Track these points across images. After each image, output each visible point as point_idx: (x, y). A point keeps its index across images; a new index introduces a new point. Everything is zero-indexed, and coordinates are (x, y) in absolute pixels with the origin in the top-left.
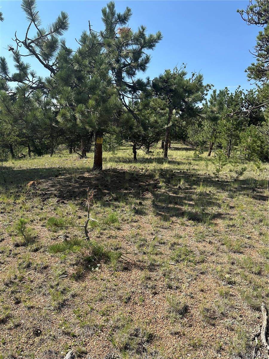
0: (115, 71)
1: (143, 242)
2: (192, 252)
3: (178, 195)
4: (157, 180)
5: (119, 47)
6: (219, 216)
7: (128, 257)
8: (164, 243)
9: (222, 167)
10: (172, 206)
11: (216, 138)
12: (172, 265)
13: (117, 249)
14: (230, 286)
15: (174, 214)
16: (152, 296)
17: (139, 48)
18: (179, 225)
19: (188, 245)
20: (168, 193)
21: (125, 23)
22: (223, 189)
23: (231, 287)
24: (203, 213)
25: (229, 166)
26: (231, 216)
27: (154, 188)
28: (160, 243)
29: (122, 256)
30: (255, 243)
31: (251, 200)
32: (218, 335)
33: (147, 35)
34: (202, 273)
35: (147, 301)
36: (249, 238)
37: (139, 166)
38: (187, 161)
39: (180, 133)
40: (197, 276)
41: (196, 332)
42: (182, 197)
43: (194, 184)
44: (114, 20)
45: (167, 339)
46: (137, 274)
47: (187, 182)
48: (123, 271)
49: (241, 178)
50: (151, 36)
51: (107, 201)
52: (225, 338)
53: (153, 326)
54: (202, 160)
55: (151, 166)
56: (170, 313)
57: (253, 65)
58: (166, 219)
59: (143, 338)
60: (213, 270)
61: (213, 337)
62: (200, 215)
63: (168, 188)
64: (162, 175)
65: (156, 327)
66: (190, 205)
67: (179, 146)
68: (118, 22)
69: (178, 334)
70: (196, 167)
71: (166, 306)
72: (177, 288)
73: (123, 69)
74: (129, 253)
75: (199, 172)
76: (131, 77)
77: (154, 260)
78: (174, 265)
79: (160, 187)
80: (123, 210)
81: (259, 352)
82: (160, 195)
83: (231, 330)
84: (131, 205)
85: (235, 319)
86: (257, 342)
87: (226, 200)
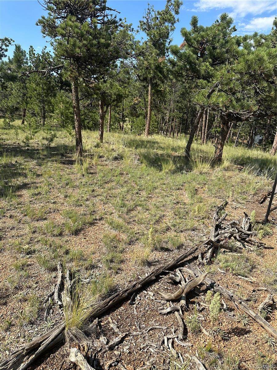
6: (25, 186)
9: (34, 135)
11: (27, 104)
14: (28, 256)
23: (30, 257)
24: (5, 187)
25: (42, 134)
26: (38, 185)
30: (60, 206)
31: (60, 165)
32: (9, 313)
36: (54, 203)
52: (17, 312)
60: (11, 246)
70: (4, 137)
75: (7, 142)
81: (51, 311)
83: (24, 302)
85: (30, 288)
86: (50, 302)
87: (33, 168)
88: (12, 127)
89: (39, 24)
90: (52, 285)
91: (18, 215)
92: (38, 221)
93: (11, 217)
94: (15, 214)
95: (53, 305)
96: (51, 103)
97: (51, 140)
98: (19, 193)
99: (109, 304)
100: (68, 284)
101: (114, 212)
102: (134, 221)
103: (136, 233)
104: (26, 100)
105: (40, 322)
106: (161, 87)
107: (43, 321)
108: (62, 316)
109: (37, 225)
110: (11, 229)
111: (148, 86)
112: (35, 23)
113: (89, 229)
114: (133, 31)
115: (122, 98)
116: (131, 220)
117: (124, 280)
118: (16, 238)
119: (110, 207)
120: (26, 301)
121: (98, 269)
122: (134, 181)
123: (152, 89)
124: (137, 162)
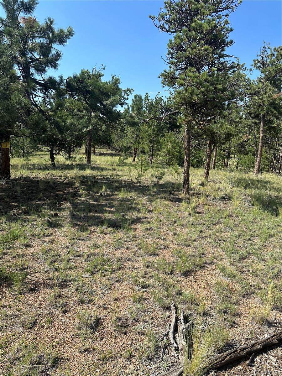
0: (21, 66)
1: (55, 258)
2: (108, 260)
3: (99, 202)
4: (77, 187)
5: (24, 38)
6: (138, 220)
7: (36, 276)
8: (80, 256)
9: (144, 172)
10: (91, 214)
11: (139, 144)
12: (86, 277)
13: (24, 268)
14: (143, 290)
15: (93, 223)
16: (61, 315)
17: (46, 42)
18: (98, 234)
19: (106, 254)
20: (89, 201)
21: (30, 12)
22: (144, 194)
23: (145, 291)
24: (122, 219)
25: (151, 171)
26: (149, 220)
27: (73, 197)
28: (75, 256)
29: (28, 277)
30: (169, 243)
31: (168, 202)
32: (129, 343)
33: (56, 28)
34: (117, 281)
35: (55, 322)
36: (164, 239)
37: (57, 173)
38: (110, 167)
39: (104, 138)
40: (112, 285)
41: (107, 344)
42: (103, 204)
43: (116, 190)
44: (16, 7)
45: (75, 359)
46: (46, 294)
47: (109, 188)
48: (29, 293)
49: (161, 182)
50: (61, 31)
51: (15, 215)
52: (136, 344)
53: (60, 348)
54: (126, 166)
55: (71, 173)
56: (80, 330)
57: (165, 71)
58: (83, 229)
59: (47, 364)
60: (128, 277)
61: (124, 346)
62: (120, 222)
63: (89, 196)
64: (83, 182)
65: (64, 349)
66: (110, 212)
67: (104, 151)
68: (21, 10)
69: (88, 351)
70: (120, 173)
71: (77, 322)
72: (90, 301)
73: (31, 64)
74: (38, 272)
75: (122, 178)
76: (41, 74)
77: (67, 275)
78: (89, 277)
79: (80, 196)
80: (33, 225)
81: (167, 351)
82: (80, 204)
83: (141, 335)
84: (45, 217)
85: (147, 322)
86: (165, 341)
87: (145, 204)
88: (125, 164)
89: (161, 77)
90: (167, 324)
91: (134, 247)
92: (150, 255)
93: (128, 248)
94: (131, 246)
95: (168, 346)
96: (159, 143)
97: (160, 178)
98: (134, 227)
99: (226, 359)
100: (182, 327)
101: (224, 257)
102: (247, 271)
103: (251, 286)
104: (139, 140)
105: (157, 360)
106: (275, 123)
107: (159, 359)
108: (177, 359)
109: (150, 260)
110: (128, 261)
111: (260, 123)
112: (158, 77)
113: (199, 272)
114: (245, 70)
115: (231, 136)
116: (244, 270)
117: (240, 336)
118: (133, 270)
119: (219, 252)
120: (143, 334)
121: (211, 317)
122: (245, 225)
123: (264, 126)
124: (248, 204)
